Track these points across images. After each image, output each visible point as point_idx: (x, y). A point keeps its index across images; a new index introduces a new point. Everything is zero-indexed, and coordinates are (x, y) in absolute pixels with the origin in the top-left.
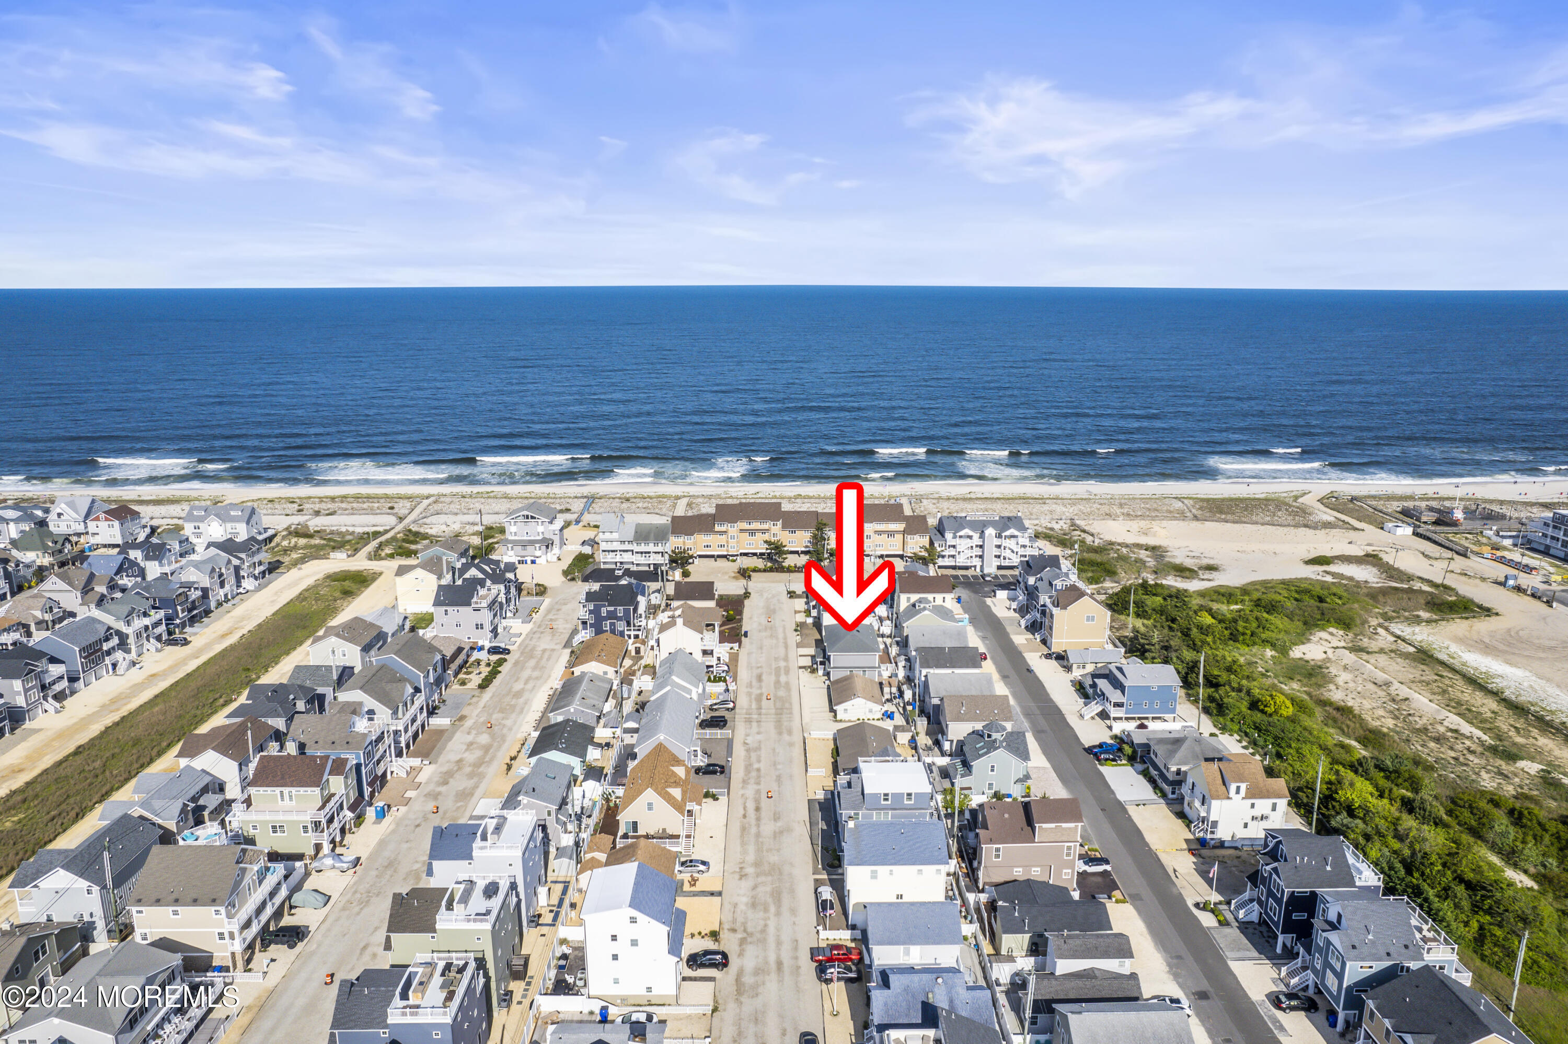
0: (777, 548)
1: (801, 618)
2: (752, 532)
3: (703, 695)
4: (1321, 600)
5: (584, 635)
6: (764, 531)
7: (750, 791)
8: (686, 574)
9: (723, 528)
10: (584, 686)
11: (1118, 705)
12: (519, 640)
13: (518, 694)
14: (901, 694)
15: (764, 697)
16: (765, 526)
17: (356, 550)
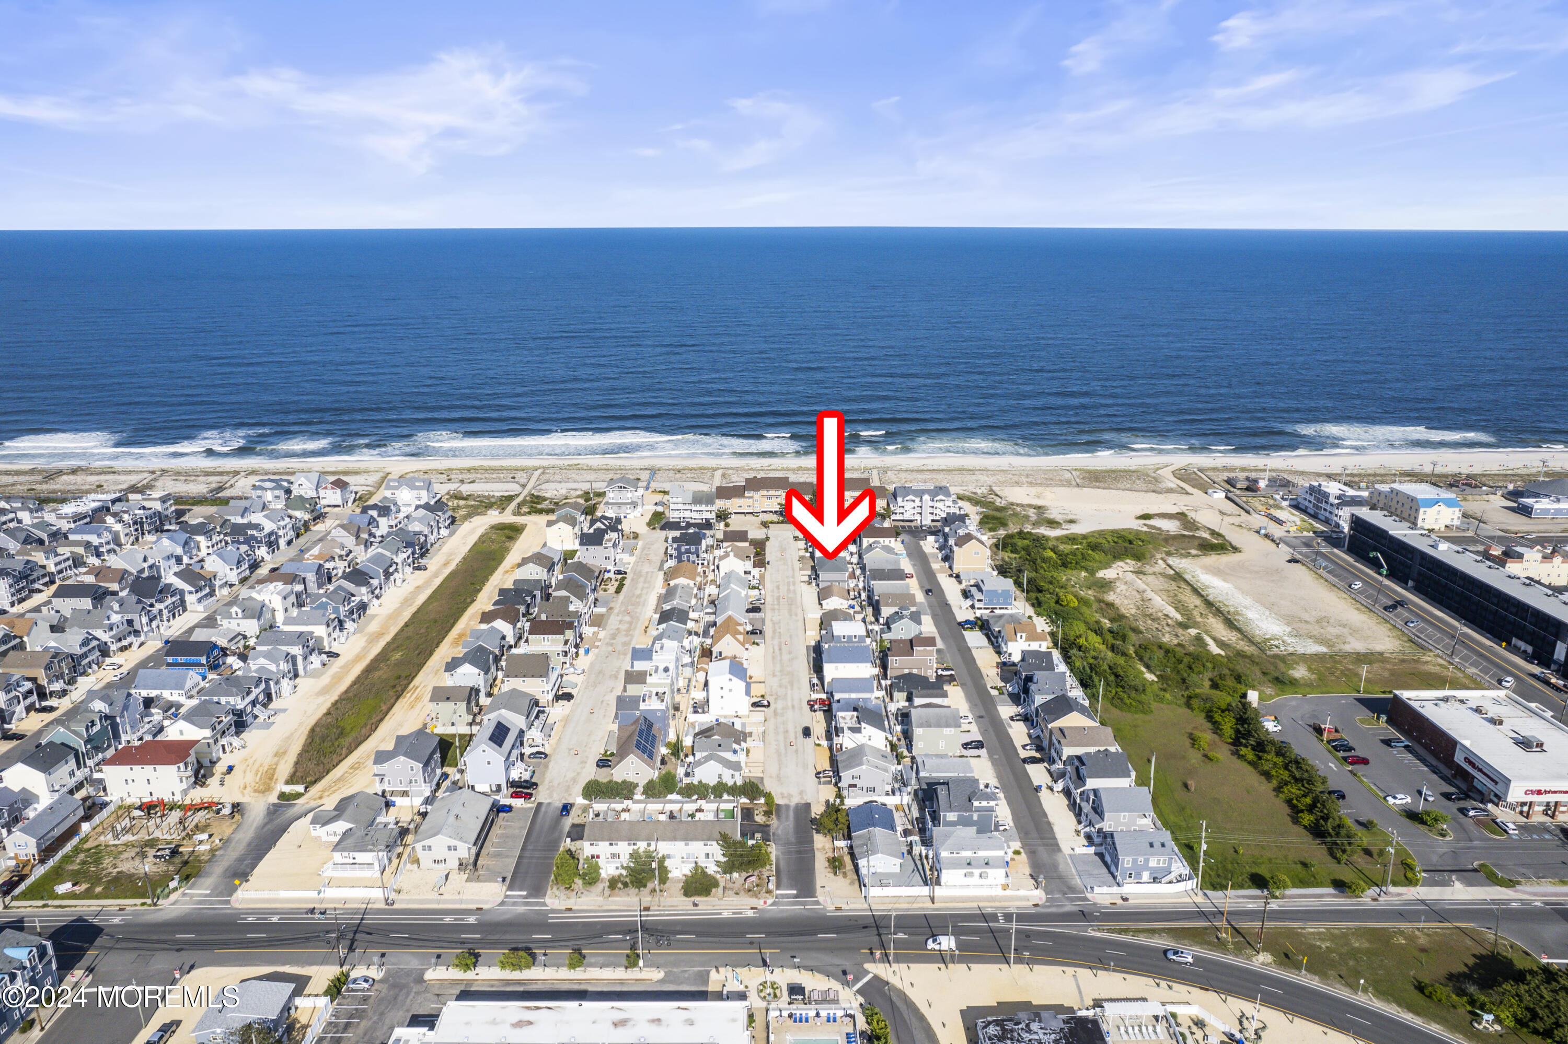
1: (802, 553)
2: (769, 497)
3: (747, 595)
4: (1131, 542)
5: (671, 563)
6: (777, 497)
7: (776, 642)
8: (728, 525)
9: (751, 494)
10: (679, 590)
11: (979, 600)
12: (631, 567)
13: (639, 596)
14: (860, 595)
15: (781, 597)
16: (778, 493)
17: (503, 509)
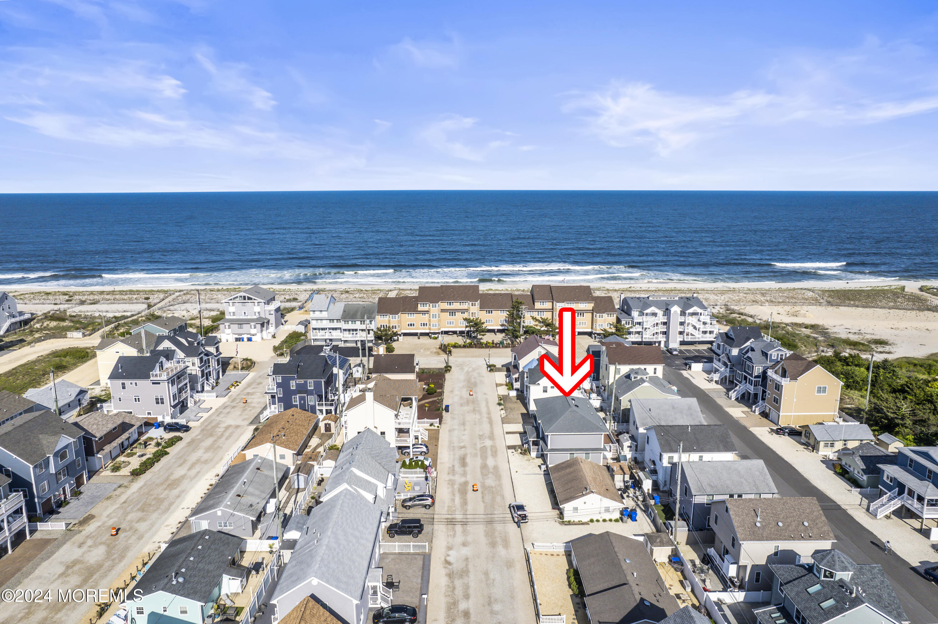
0: (476, 324)
1: (503, 391)
2: (452, 312)
3: (394, 489)
5: (274, 410)
6: (463, 311)
8: (390, 349)
9: (426, 308)
12: (205, 415)
13: (175, 484)
14: (637, 484)
15: (470, 488)
16: (465, 306)
17: (94, 331)
